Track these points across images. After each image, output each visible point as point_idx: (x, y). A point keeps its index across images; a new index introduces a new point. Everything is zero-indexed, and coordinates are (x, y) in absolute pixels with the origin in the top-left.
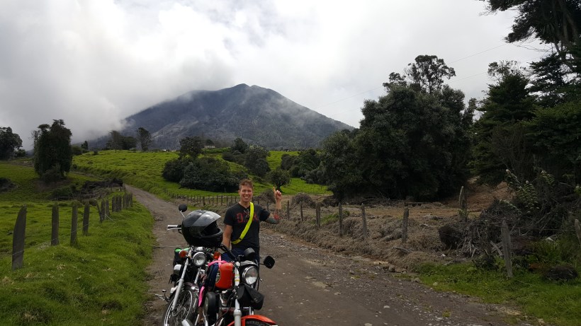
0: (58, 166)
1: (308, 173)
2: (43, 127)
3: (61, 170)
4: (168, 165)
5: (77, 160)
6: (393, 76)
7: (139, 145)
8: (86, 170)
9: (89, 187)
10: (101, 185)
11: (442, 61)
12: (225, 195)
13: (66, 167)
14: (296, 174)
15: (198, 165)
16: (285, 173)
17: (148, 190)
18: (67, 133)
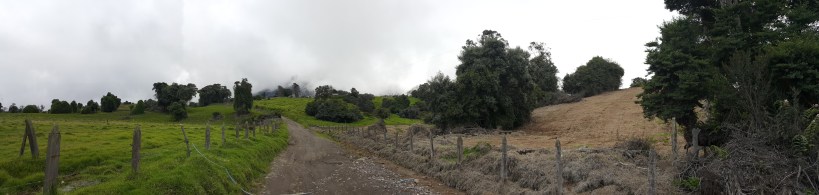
0: (244, 106)
1: (401, 111)
2: (237, 83)
3: (246, 108)
4: (309, 105)
5: (256, 103)
6: (469, 42)
7: (294, 95)
8: (262, 108)
9: (262, 118)
10: (269, 117)
11: (499, 35)
12: (344, 125)
13: (250, 106)
14: (393, 112)
15: (327, 105)
16: (387, 110)
17: (296, 121)
18: (250, 86)
